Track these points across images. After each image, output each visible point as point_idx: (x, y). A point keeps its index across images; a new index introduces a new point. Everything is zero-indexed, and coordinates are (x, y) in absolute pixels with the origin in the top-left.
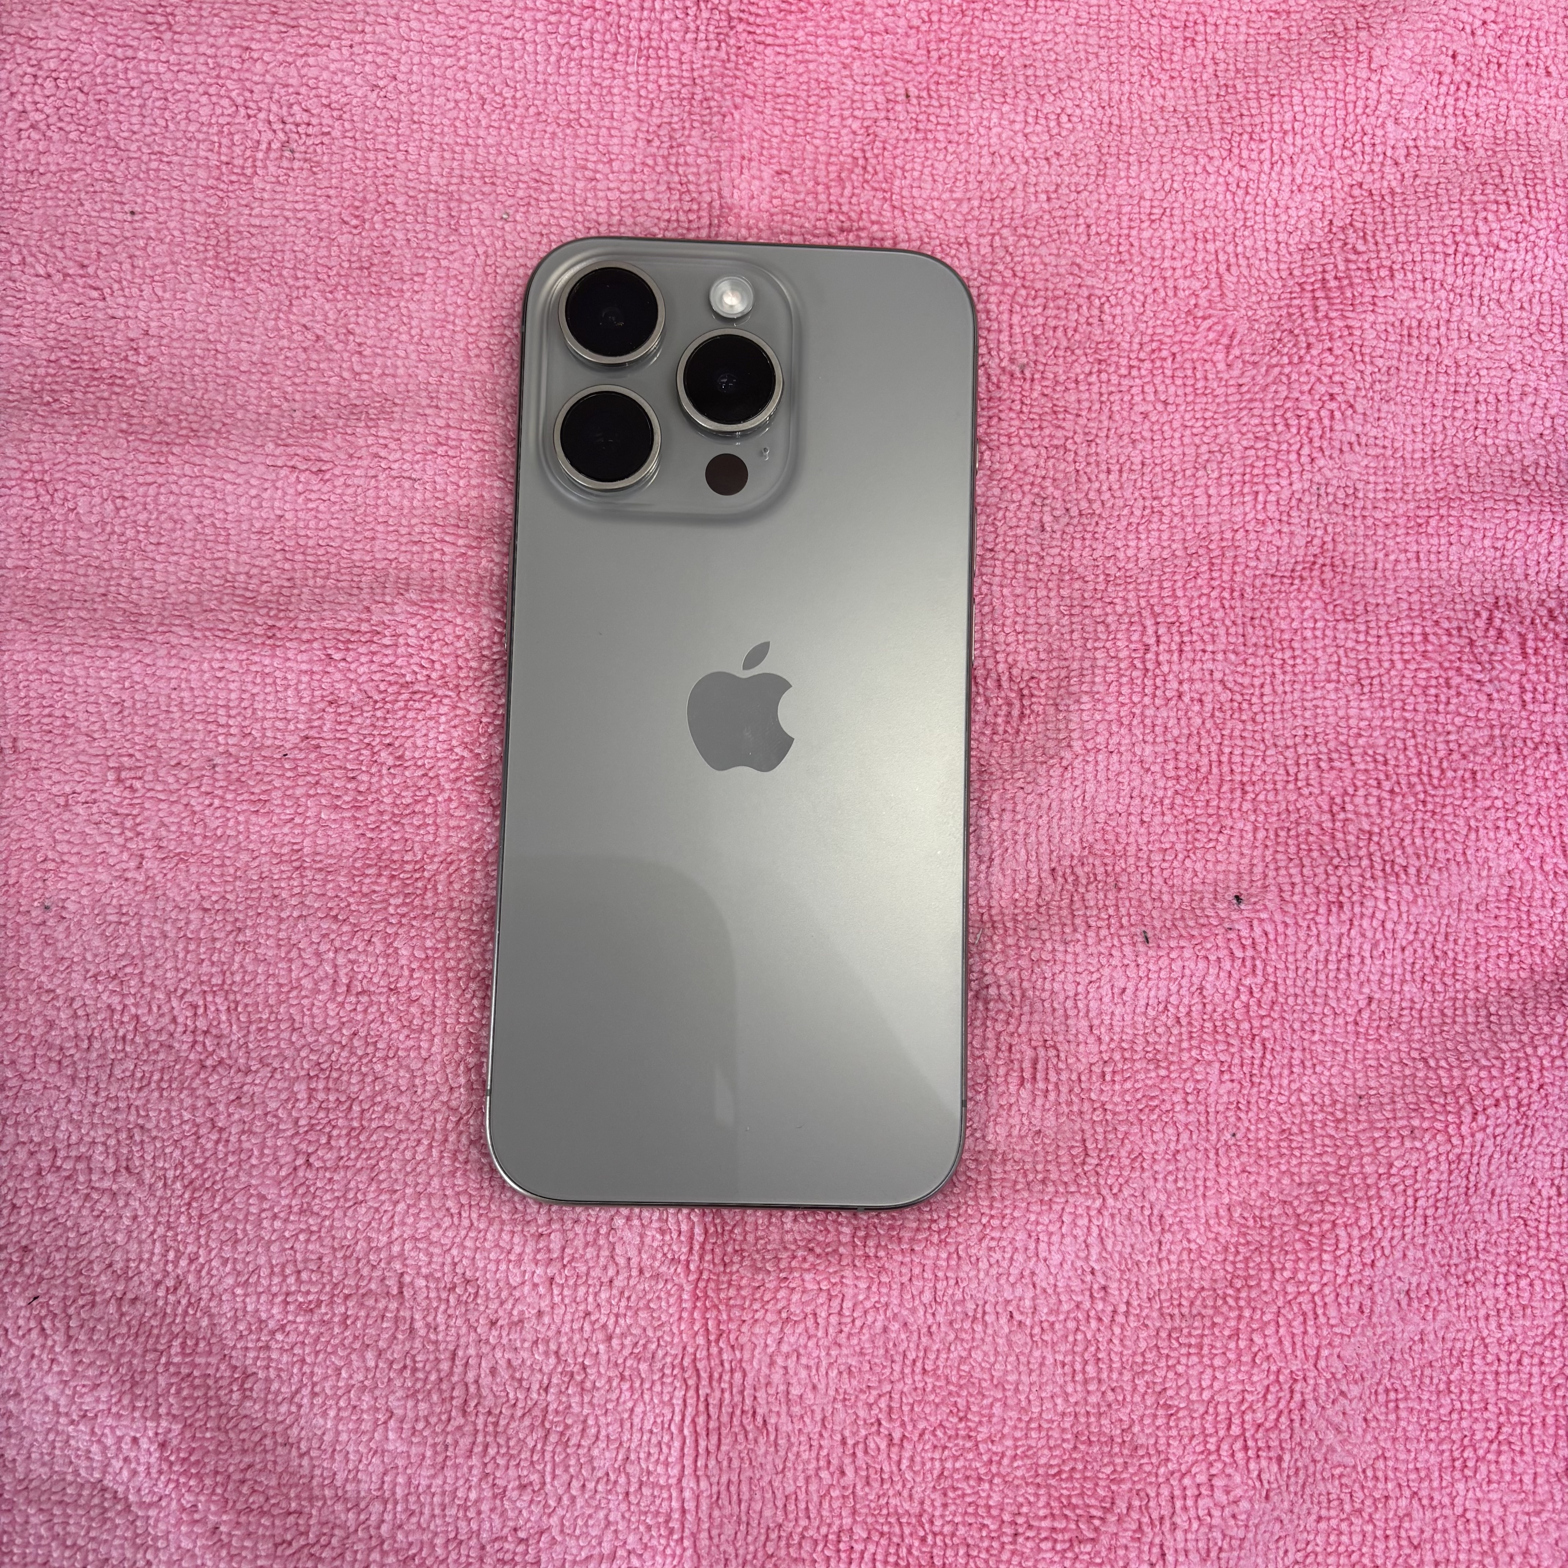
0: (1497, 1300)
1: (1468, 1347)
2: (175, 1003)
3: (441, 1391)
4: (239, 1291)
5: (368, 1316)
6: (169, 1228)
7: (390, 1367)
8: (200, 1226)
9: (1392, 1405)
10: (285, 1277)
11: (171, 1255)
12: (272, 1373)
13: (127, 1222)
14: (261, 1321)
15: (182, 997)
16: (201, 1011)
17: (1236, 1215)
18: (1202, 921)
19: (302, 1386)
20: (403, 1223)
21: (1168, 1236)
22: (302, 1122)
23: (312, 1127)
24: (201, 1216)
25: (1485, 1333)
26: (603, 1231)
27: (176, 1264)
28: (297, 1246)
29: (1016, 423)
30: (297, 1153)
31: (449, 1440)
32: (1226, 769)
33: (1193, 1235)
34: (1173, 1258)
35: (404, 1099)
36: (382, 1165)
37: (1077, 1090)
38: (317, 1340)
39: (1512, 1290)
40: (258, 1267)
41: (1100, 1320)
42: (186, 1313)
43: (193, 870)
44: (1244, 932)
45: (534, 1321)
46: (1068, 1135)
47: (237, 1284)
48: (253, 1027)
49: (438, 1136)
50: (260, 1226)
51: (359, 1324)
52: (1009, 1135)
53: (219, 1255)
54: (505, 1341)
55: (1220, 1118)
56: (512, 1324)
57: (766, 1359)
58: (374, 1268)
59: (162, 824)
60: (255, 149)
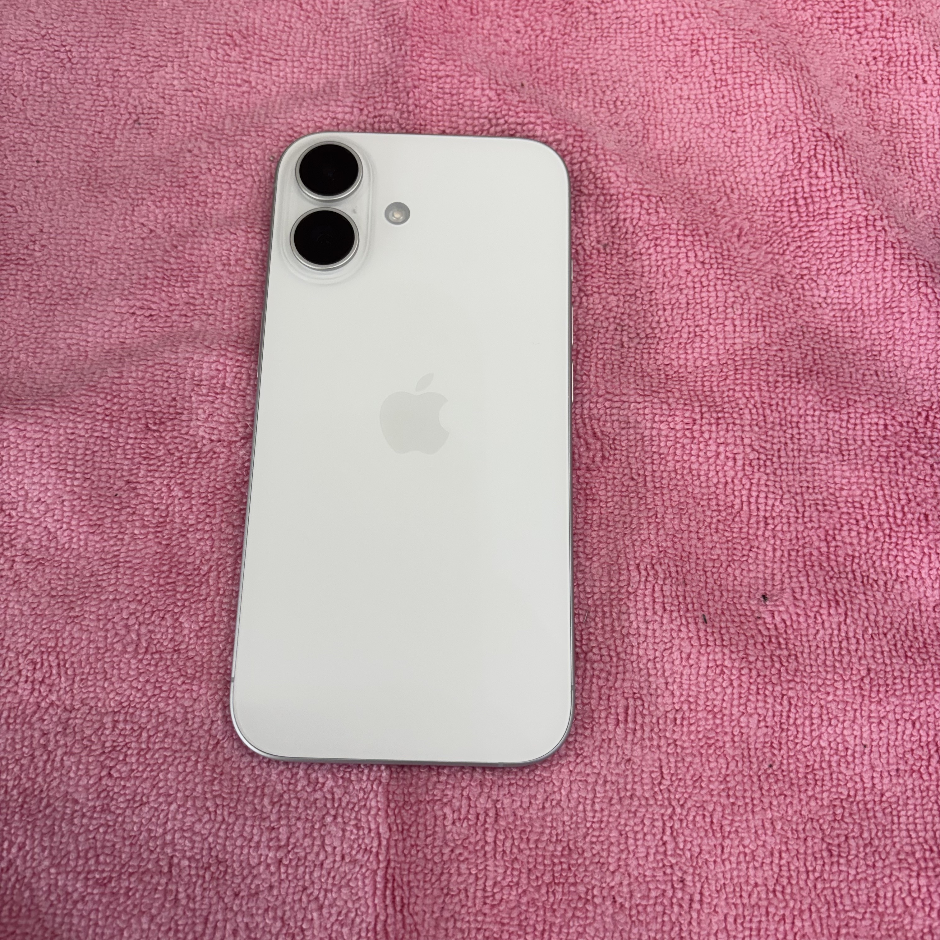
4: (53, 871)
5: (144, 889)
7: (159, 930)
8: (28, 823)
10: (87, 860)
11: (6, 844)
14: (68, 894)
16: (38, 666)
18: (741, 612)
20: (175, 819)
21: (728, 842)
22: (108, 744)
23: (114, 748)
24: (30, 815)
26: (317, 826)
27: (9, 851)
28: (98, 837)
29: (603, 280)
30: (103, 768)
32: (753, 507)
33: (746, 842)
35: (179, 728)
36: (161, 776)
37: (656, 730)
38: (107, 907)
40: (69, 853)
42: (14, 887)
43: (48, 571)
44: (769, 620)
45: (266, 892)
46: (650, 762)
47: (52, 865)
48: (78, 679)
49: (202, 754)
50: (72, 823)
51: (137, 895)
52: (609, 762)
53: (40, 844)
54: (244, 909)
55: (759, 753)
56: (250, 895)
57: (433, 923)
58: (152, 852)
59: (29, 540)
60: (117, 124)
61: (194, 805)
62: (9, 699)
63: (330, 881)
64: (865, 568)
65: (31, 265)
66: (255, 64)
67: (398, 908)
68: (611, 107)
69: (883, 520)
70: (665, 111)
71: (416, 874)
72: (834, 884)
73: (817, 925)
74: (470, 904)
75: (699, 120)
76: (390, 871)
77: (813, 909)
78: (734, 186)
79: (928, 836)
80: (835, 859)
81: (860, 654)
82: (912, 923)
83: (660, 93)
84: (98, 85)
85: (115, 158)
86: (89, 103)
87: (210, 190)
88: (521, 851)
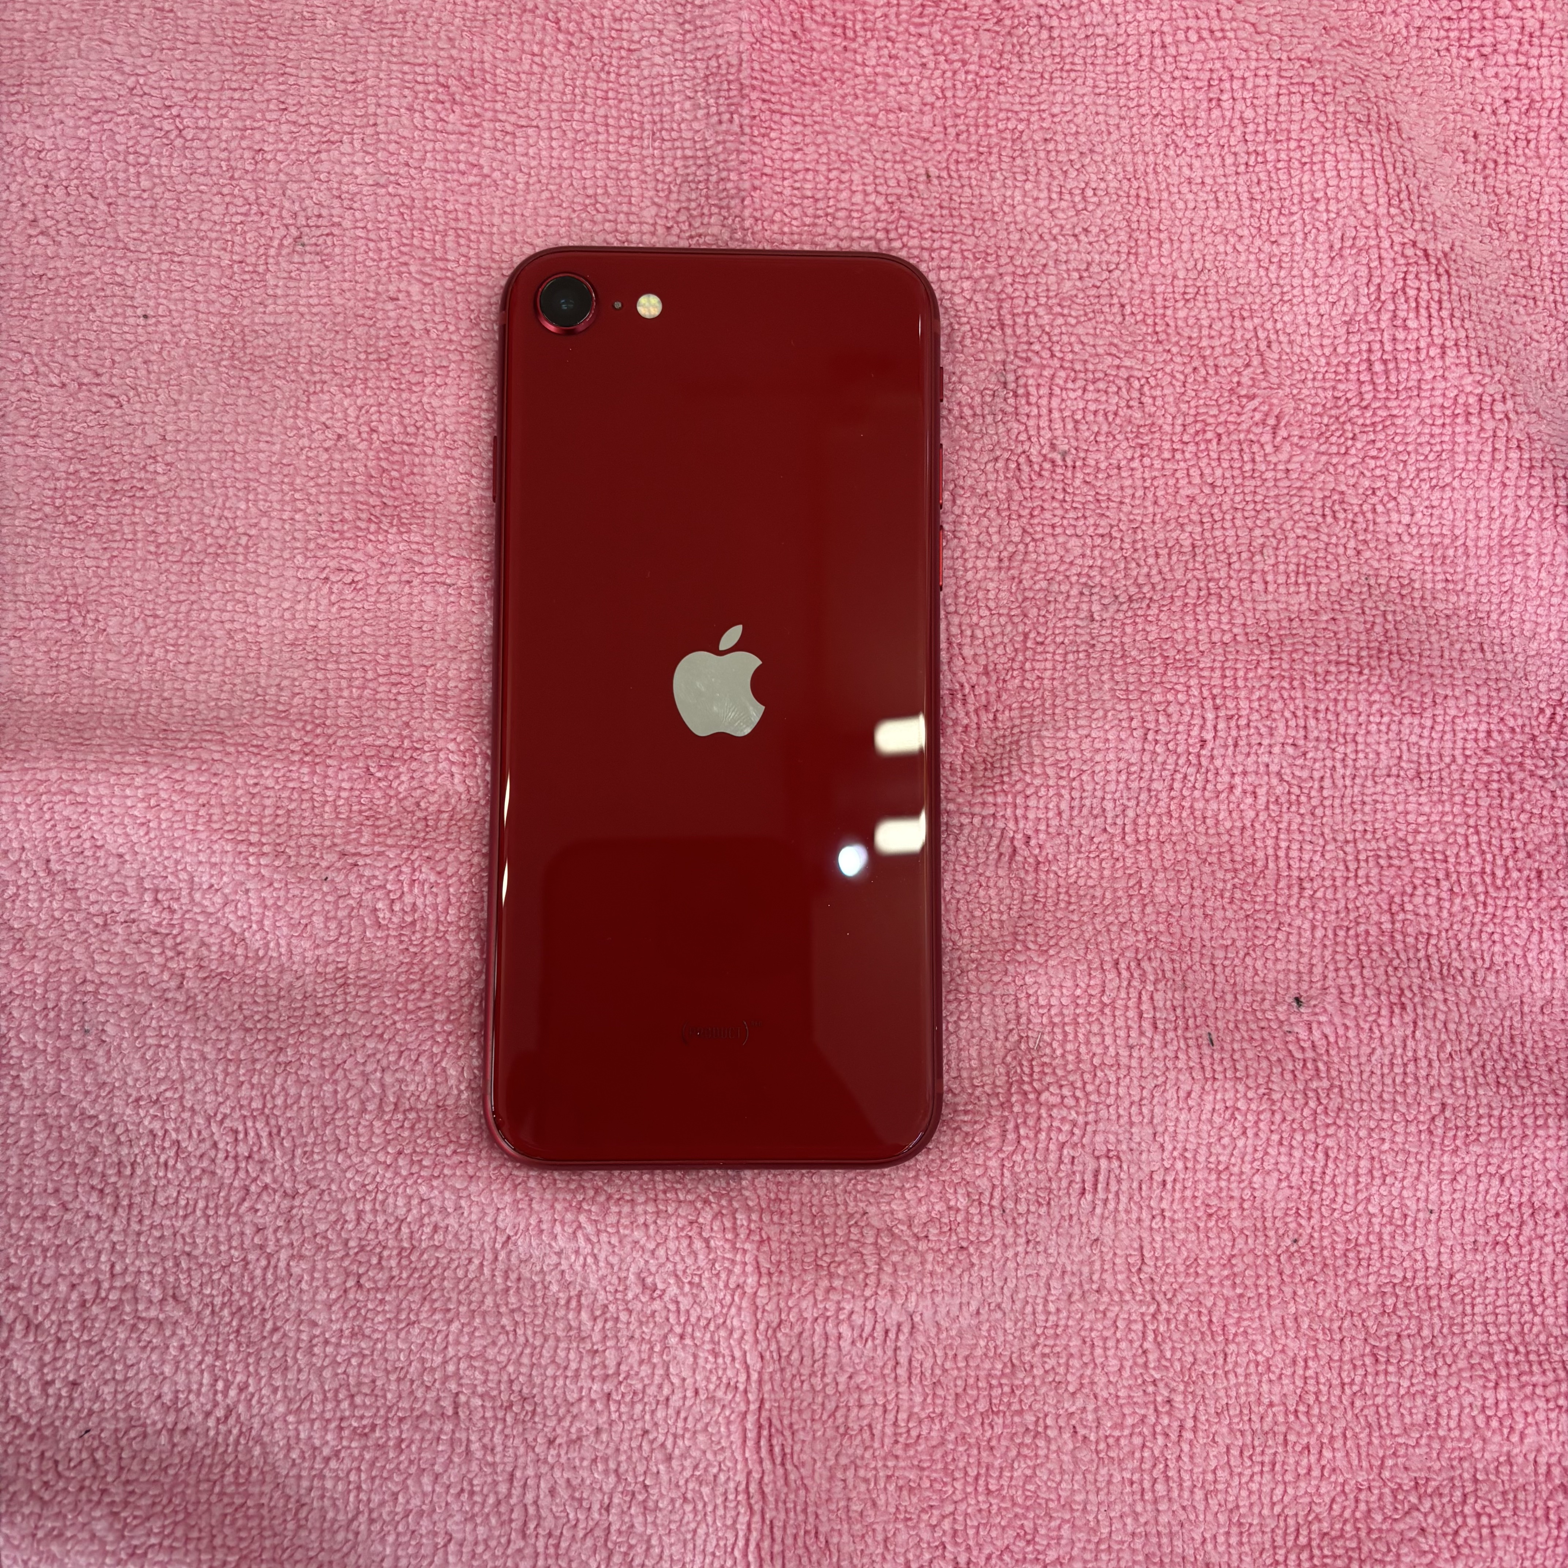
2: (215, 1127)
3: (499, 1514)
4: (291, 1418)
5: (423, 1439)
6: (217, 1357)
7: (447, 1492)
8: (250, 1354)
10: (338, 1402)
11: (220, 1385)
12: (327, 1503)
13: (174, 1352)
14: (315, 1448)
15: (222, 1122)
16: (241, 1136)
17: (1305, 1326)
18: (1263, 1024)
19: (358, 1513)
20: (458, 1342)
21: (1232, 1347)
22: (352, 1243)
23: (362, 1248)
24: (250, 1343)
26: (657, 1349)
27: (225, 1394)
28: (350, 1370)
29: (1059, 512)
30: (348, 1275)
32: (1283, 864)
33: (1259, 1347)
34: (1240, 1371)
35: (451, 1221)
36: (434, 1283)
37: (1137, 1198)
38: (372, 1465)
40: (310, 1393)
41: (1167, 1435)
42: (237, 1443)
43: (235, 990)
44: (1303, 1035)
45: (592, 1438)
46: (1126, 1242)
47: (289, 1412)
48: (299, 1151)
49: (489, 1256)
50: (310, 1352)
51: (414, 1448)
52: (1070, 1246)
53: (269, 1383)
54: (563, 1460)
55: (1278, 1224)
56: (571, 1442)
57: (826, 1473)
59: (203, 944)
60: (268, 246)
61: (484, 1322)
62: (205, 1182)
63: (680, 1424)
64: (1445, 952)
65: (154, 497)
66: (487, 135)
67: (778, 1461)
68: (1077, 199)
69: (1476, 879)
70: (1164, 205)
71: (800, 1412)
72: (1379, 1400)
73: (1354, 1456)
74: (876, 1445)
75: (1218, 222)
76: (765, 1414)
77: (1349, 1434)
78: (1273, 337)
79: (1512, 1332)
80: (1382, 1367)
81: (1432, 1081)
82: (1483, 1450)
83: (1155, 171)
84: (232, 178)
85: (270, 308)
86: (219, 210)
87: (428, 362)
88: (945, 1371)
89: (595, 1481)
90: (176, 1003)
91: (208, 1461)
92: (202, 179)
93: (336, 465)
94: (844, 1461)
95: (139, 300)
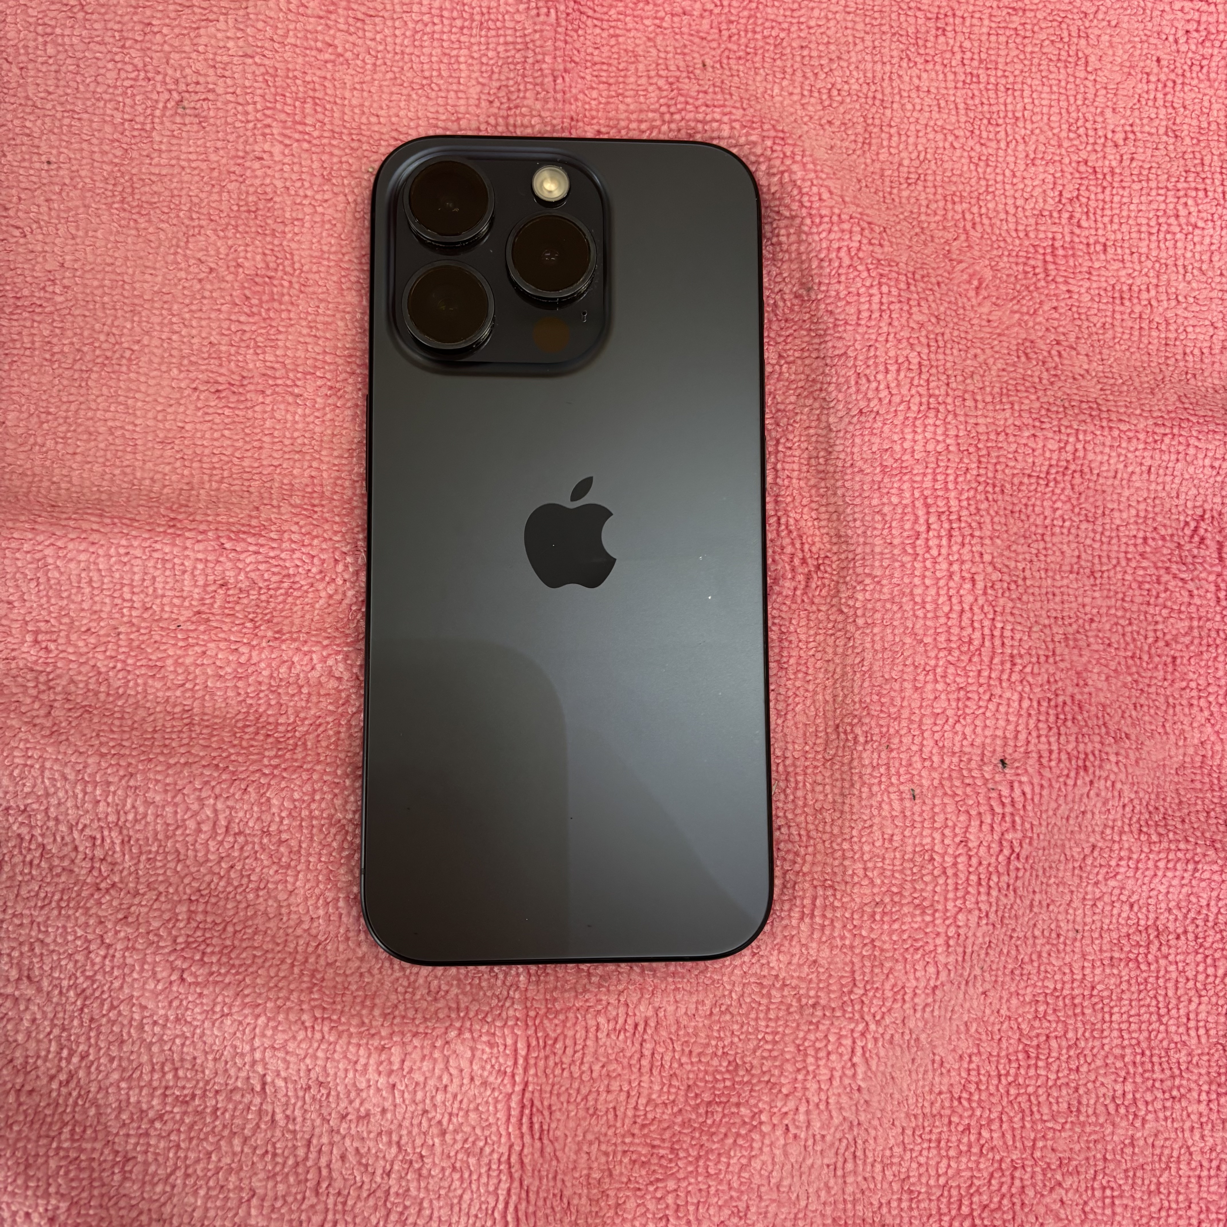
0: (1201, 1115)
1: (1175, 1154)
2: (76, 835)
3: (297, 1174)
4: (123, 1085)
5: (235, 1109)
6: (64, 1029)
7: (254, 1153)
8: (91, 1029)
9: (1108, 1201)
10: (164, 1074)
11: (65, 1053)
12: (150, 1157)
13: (26, 1024)
14: (142, 1111)
15: (82, 830)
16: (98, 842)
19: (176, 1168)
20: (263, 1035)
22: (180, 940)
23: (189, 944)
24: (92, 1020)
25: (1190, 1142)
26: (438, 1044)
27: (69, 1060)
28: (174, 1048)
30: (173, 969)
31: (303, 1217)
33: (938, 1050)
35: (271, 924)
36: (248, 980)
37: (850, 926)
38: (191, 1128)
39: (1214, 1106)
40: (141, 1065)
42: (76, 1104)
43: (96, 720)
45: (378, 1116)
47: (122, 1079)
48: (143, 858)
50: (141, 1030)
51: (227, 1115)
53: (107, 1054)
54: (353, 1132)
56: (360, 1119)
57: (574, 1147)
58: (240, 1069)
59: (72, 681)
60: (154, 108)
63: (456, 1105)
65: (52, 313)
66: (341, 20)
67: (537, 1136)
68: (824, 97)
70: (895, 106)
71: (559, 1095)
73: (1009, 1135)
74: (619, 1124)
75: (939, 123)
76: (528, 1095)
78: (978, 219)
80: (1032, 1062)
83: (890, 79)
84: (123, 47)
85: (155, 161)
86: (113, 75)
87: (288, 215)
88: (681, 1065)
89: (379, 1150)
90: (42, 729)
91: (49, 1119)
92: (98, 48)
93: (207, 294)
94: (590, 1137)
95: (44, 148)
